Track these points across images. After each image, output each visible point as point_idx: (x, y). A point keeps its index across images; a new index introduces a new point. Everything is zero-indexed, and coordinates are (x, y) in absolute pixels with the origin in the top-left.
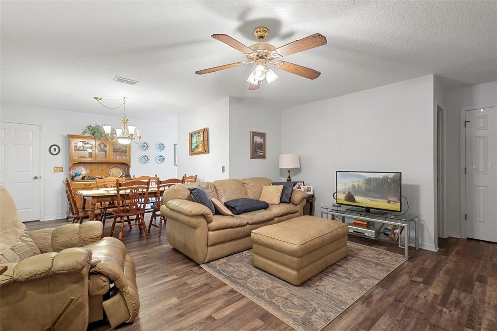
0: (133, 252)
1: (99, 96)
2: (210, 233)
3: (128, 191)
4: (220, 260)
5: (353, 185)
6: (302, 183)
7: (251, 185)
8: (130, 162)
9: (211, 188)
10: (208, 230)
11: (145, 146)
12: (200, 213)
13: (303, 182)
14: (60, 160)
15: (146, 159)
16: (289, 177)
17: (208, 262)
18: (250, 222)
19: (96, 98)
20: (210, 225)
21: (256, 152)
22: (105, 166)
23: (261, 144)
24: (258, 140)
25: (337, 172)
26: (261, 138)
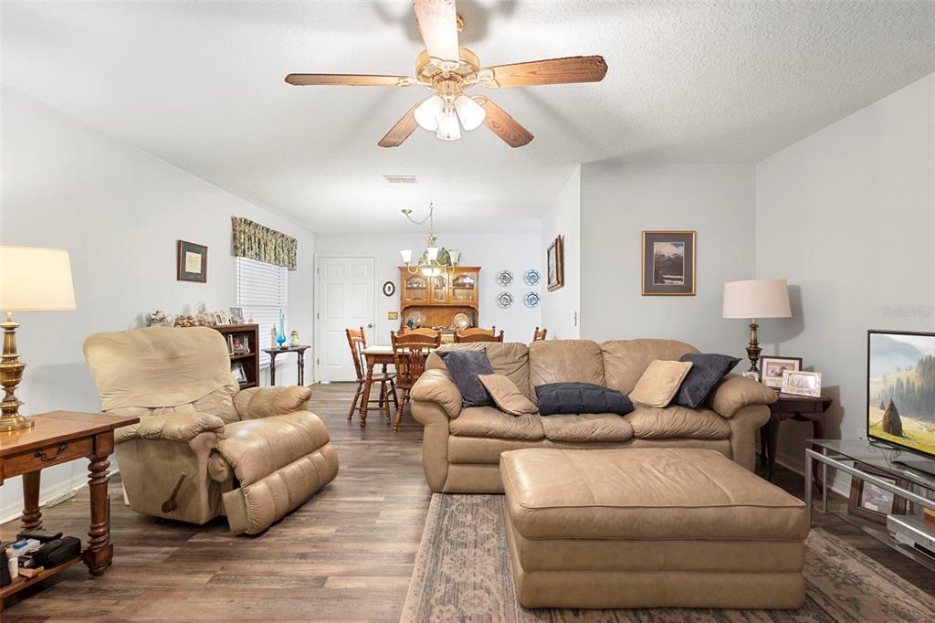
0: (395, 445)
1: (407, 209)
2: (452, 438)
3: (407, 350)
4: (475, 496)
5: (898, 380)
6: (797, 363)
7: (619, 355)
8: (477, 305)
9: (515, 355)
10: (450, 433)
11: (506, 278)
12: (428, 397)
13: (800, 360)
14: (394, 304)
15: (506, 300)
16: (755, 343)
17: (450, 493)
18: (551, 434)
19: (404, 211)
20: (454, 423)
21: (659, 279)
22: (446, 311)
23: (678, 258)
24: (666, 250)
25: (870, 332)
26: (677, 246)
